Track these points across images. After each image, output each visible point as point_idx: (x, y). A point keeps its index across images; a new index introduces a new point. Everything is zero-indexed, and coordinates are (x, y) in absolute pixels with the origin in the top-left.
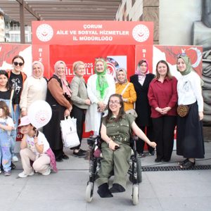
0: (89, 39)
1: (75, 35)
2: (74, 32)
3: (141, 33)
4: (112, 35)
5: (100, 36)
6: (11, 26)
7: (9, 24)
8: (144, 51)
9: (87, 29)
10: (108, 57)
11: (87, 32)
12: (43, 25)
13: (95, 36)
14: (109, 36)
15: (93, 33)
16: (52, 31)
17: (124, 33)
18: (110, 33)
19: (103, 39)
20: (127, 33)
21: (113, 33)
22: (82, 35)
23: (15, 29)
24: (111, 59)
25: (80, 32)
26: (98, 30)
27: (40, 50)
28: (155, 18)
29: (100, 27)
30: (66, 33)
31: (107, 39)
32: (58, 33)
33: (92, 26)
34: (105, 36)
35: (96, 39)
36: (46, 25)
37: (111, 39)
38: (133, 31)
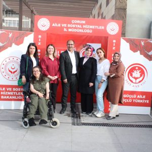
0: (75, 30)
1: (66, 28)
2: (65, 25)
3: (113, 28)
4: (92, 29)
5: (84, 29)
6: (6, 13)
7: (5, 12)
8: (114, 41)
9: (74, 24)
10: (88, 44)
11: (74, 26)
12: (43, 19)
13: (80, 28)
14: (90, 29)
15: (79, 26)
16: (49, 23)
17: (100, 28)
18: (91, 27)
19: (85, 31)
20: (103, 28)
21: (93, 27)
22: (70, 28)
23: (9, 16)
24: (90, 46)
25: (69, 26)
26: (82, 25)
27: (40, 37)
28: (123, 17)
29: (84, 22)
30: (59, 25)
31: (88, 31)
32: (53, 25)
33: (78, 22)
34: (87, 29)
35: (81, 31)
36: (45, 19)
37: (91, 31)
38: (107, 27)
